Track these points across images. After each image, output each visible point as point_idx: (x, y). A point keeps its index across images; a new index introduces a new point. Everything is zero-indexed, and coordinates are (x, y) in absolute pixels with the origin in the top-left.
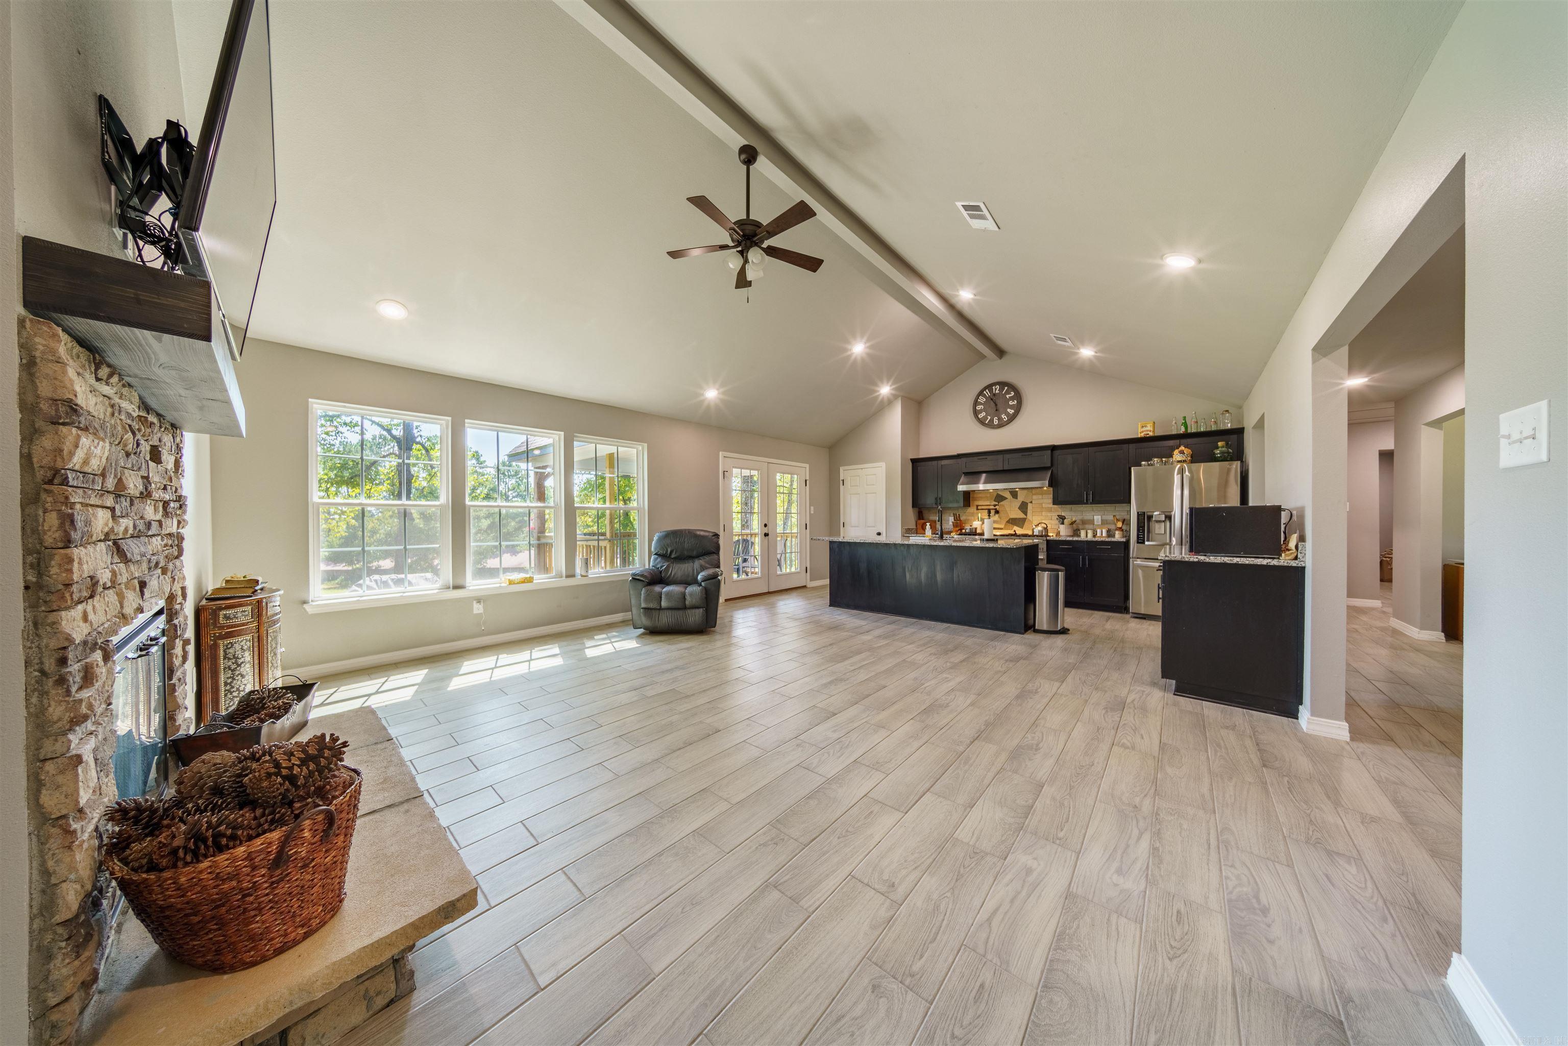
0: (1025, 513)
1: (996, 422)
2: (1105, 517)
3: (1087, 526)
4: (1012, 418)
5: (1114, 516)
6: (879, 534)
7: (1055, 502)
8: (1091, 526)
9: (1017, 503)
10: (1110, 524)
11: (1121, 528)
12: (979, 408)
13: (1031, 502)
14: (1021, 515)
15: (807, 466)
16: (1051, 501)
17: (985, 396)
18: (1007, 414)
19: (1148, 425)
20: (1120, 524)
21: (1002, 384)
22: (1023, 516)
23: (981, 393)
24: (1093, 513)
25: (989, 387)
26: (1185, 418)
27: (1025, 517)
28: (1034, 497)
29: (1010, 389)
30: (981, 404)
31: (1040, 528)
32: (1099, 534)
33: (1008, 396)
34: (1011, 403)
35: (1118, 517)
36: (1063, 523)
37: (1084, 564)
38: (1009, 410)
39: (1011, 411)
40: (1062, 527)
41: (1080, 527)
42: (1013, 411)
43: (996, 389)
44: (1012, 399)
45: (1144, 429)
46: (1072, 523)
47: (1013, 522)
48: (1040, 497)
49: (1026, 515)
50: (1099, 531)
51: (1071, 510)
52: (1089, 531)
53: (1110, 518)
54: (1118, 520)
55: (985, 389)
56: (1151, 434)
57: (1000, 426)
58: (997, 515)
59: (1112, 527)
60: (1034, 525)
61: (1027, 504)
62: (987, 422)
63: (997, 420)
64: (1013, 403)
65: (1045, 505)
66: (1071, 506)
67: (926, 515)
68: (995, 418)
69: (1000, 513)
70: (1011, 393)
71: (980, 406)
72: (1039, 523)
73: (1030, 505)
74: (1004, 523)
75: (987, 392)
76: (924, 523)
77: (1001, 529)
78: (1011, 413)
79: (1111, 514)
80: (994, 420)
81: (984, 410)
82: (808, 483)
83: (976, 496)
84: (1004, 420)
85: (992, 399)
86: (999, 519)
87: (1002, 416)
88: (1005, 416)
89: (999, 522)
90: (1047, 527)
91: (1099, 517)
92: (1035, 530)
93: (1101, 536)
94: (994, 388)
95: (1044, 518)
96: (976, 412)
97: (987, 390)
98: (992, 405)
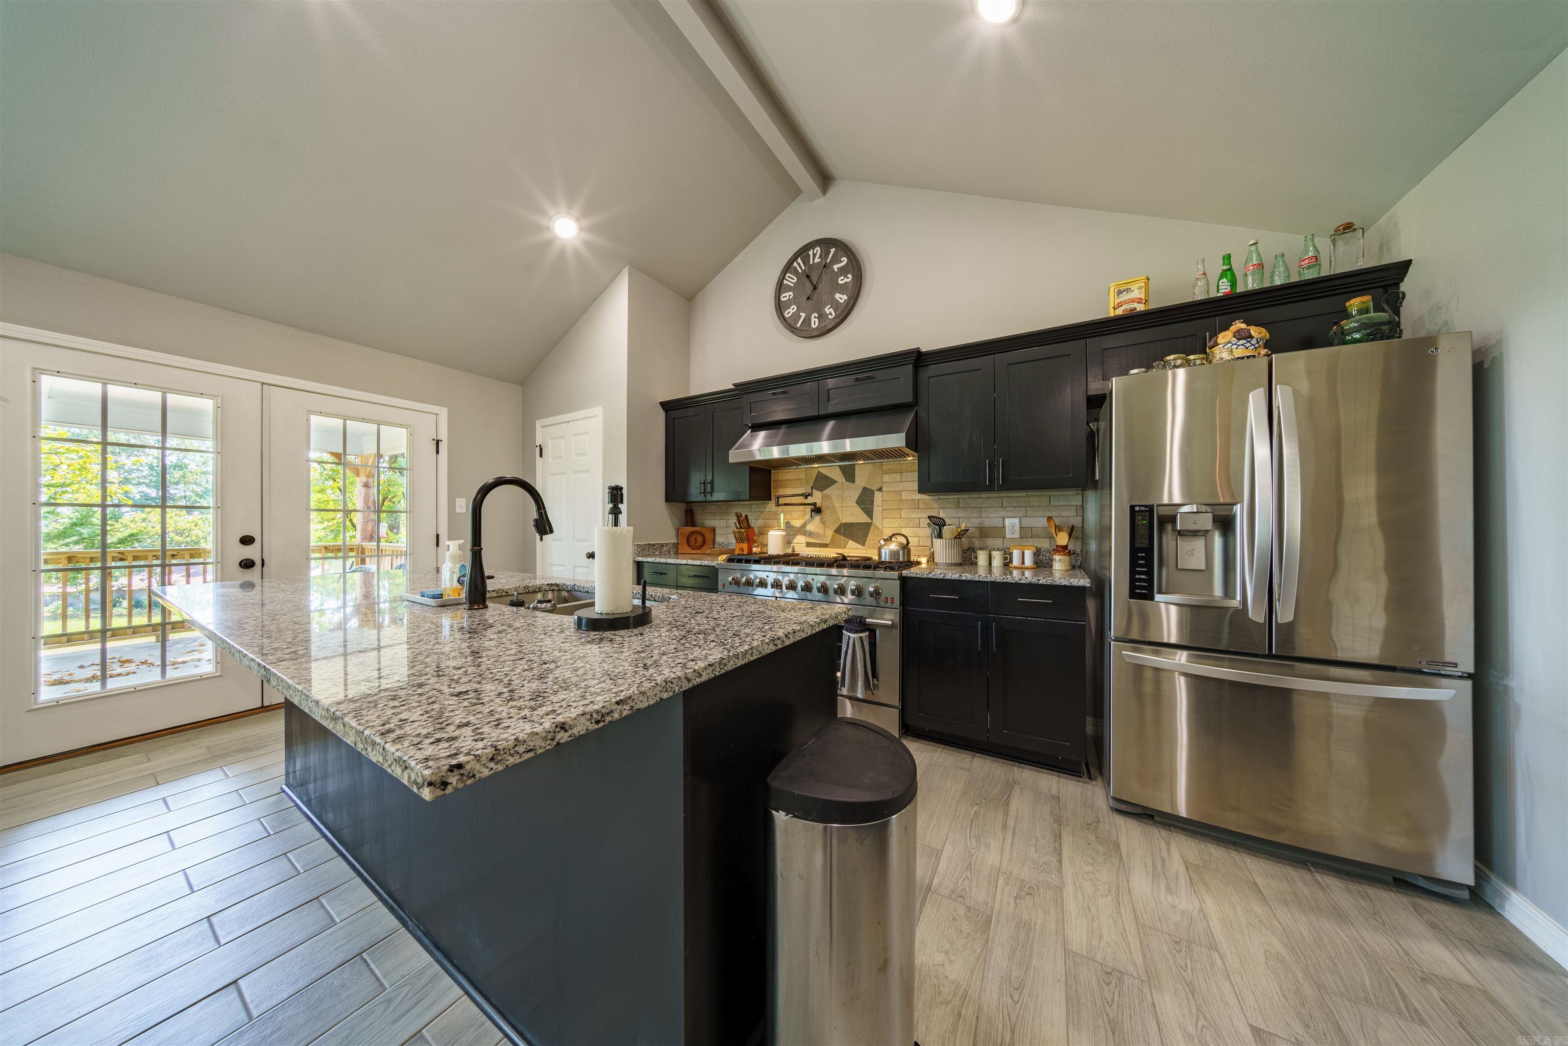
0: (869, 512)
1: (815, 323)
2: (1028, 522)
3: (990, 542)
4: (845, 313)
5: (1049, 519)
6: (591, 556)
7: (921, 490)
8: (998, 542)
9: (854, 492)
10: (1038, 536)
11: (1065, 548)
12: (786, 296)
13: (880, 489)
14: (860, 517)
15: (443, 412)
16: (915, 486)
17: (795, 272)
18: (835, 305)
19: (1134, 287)
20: (1062, 539)
21: (826, 243)
22: (863, 518)
23: (788, 268)
24: (1003, 513)
25: (803, 252)
26: (1227, 258)
27: (870, 521)
28: (887, 478)
29: (840, 253)
30: (789, 289)
31: (893, 546)
32: (1016, 562)
33: (836, 268)
34: (842, 281)
35: (1057, 521)
36: (940, 536)
37: (986, 643)
38: (837, 296)
39: (841, 298)
40: (938, 543)
41: (977, 543)
42: (845, 297)
43: (814, 255)
44: (843, 271)
45: (1125, 297)
46: (959, 536)
47: (849, 531)
48: (897, 477)
49: (871, 517)
50: (1016, 554)
51: (958, 506)
52: (994, 553)
53: (1042, 522)
54: (1058, 529)
55: (794, 258)
56: (1140, 307)
57: (823, 332)
58: (817, 518)
59: (1044, 544)
60: (885, 540)
61: (872, 492)
62: (798, 325)
63: (817, 320)
64: (846, 280)
65: (905, 496)
66: (958, 496)
67: (699, 516)
68: (813, 316)
69: (822, 514)
70: (842, 259)
71: (787, 294)
72: (894, 535)
73: (877, 495)
74: (830, 533)
75: (799, 264)
76: (691, 533)
77: (825, 546)
78: (842, 301)
79: (1041, 514)
80: (813, 319)
81: (794, 301)
82: (443, 447)
83: (780, 478)
84: (830, 317)
85: (808, 276)
86: (822, 525)
87: (826, 309)
88: (831, 310)
89: (821, 532)
90: (908, 543)
91: (1016, 521)
92: (883, 551)
93: (1022, 569)
94: (811, 252)
95: (903, 524)
96: (780, 307)
97: (799, 260)
98: (809, 288)
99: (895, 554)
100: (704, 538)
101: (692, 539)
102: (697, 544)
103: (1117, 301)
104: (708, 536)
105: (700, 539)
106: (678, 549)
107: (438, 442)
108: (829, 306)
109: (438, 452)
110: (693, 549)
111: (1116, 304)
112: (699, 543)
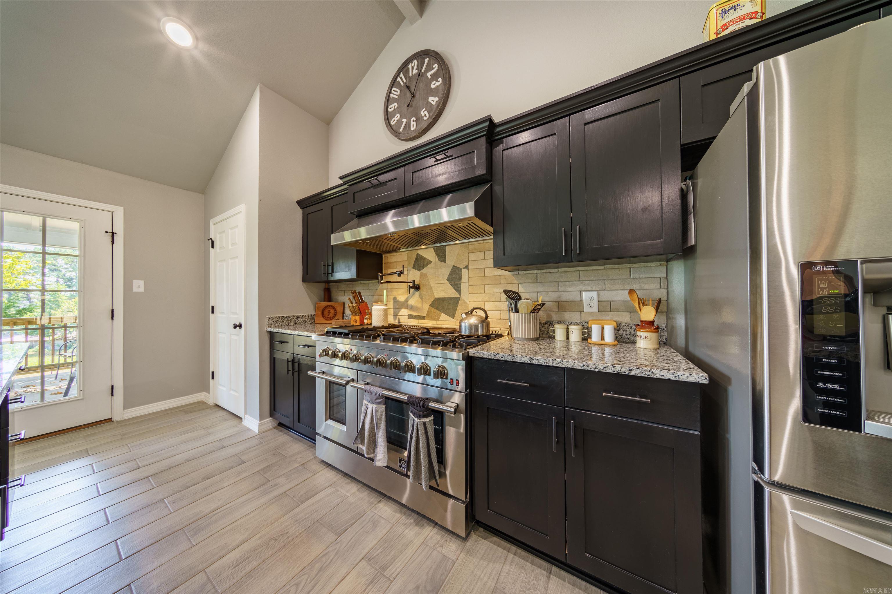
0: (458, 289)
1: (413, 126)
2: (606, 296)
3: (568, 316)
4: (437, 113)
5: (631, 292)
6: (237, 326)
7: (498, 265)
8: (575, 316)
9: (445, 271)
10: (617, 310)
11: (652, 323)
12: (393, 106)
13: (467, 267)
14: (450, 292)
15: (119, 212)
17: (399, 86)
18: (429, 108)
20: (648, 314)
21: (421, 55)
23: (394, 83)
24: (580, 287)
25: (404, 68)
27: (458, 296)
28: (472, 257)
29: (432, 61)
30: (395, 100)
31: (473, 320)
32: (595, 337)
33: (430, 75)
34: (434, 85)
35: (640, 294)
36: (517, 311)
38: (431, 99)
39: (433, 100)
40: (515, 317)
41: (555, 317)
42: (436, 99)
43: (413, 68)
44: (435, 77)
45: (732, 15)
46: (536, 309)
47: (441, 305)
48: (479, 255)
49: (459, 292)
50: (595, 329)
51: (536, 281)
52: (572, 328)
53: (624, 295)
54: (643, 302)
55: (398, 75)
56: (754, 22)
57: (420, 133)
58: (416, 294)
59: (625, 318)
60: (466, 313)
61: (460, 270)
62: (401, 130)
63: (415, 123)
64: (438, 84)
66: (536, 271)
67: (334, 294)
68: (412, 120)
69: (421, 290)
70: (434, 66)
71: (393, 105)
72: (474, 309)
73: (465, 272)
74: (426, 307)
75: (401, 78)
76: (325, 307)
77: (423, 318)
78: (434, 103)
79: (619, 287)
80: (412, 123)
81: (398, 110)
82: (119, 239)
83: (389, 261)
84: (425, 118)
85: (408, 87)
86: (420, 300)
87: (422, 112)
88: (426, 112)
89: (420, 305)
90: (487, 317)
91: (594, 294)
92: (463, 324)
93: (602, 345)
94: (410, 66)
95: (487, 299)
96: (387, 117)
97: (402, 75)
98: (409, 95)
99: (471, 326)
100: (335, 311)
101: (326, 312)
102: (329, 316)
103: (720, 24)
104: (339, 309)
105: (332, 311)
106: (314, 319)
107: (113, 234)
108: (424, 109)
109: (113, 242)
110: (327, 320)
111: (719, 27)
112: (331, 315)
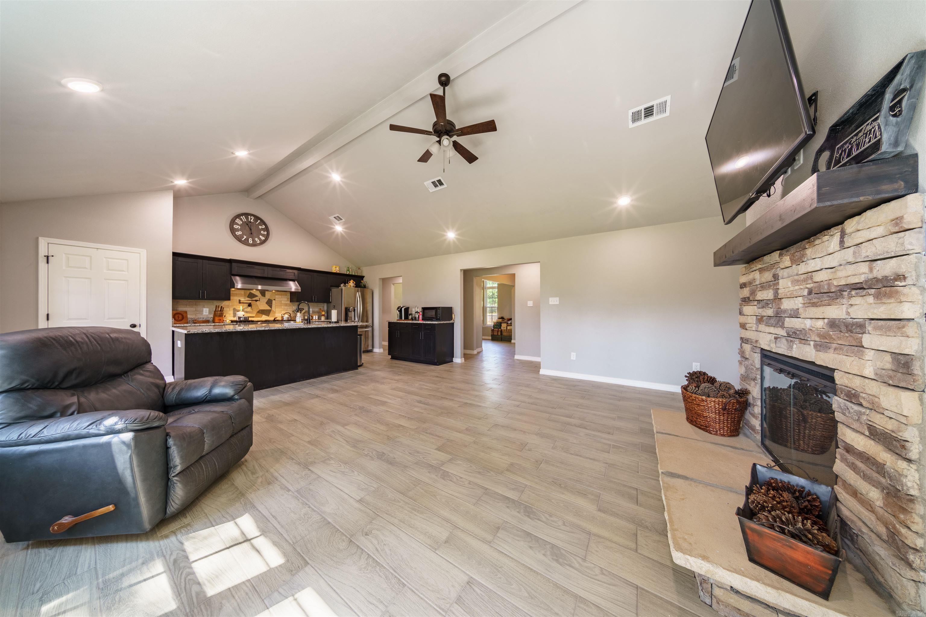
0: (271, 306)
1: (250, 241)
4: (263, 242)
5: (320, 309)
12: (236, 227)
13: (275, 300)
14: (267, 308)
17: (241, 220)
18: (260, 239)
19: (337, 268)
20: (323, 313)
21: (257, 217)
22: (269, 308)
23: (238, 217)
25: (245, 215)
26: (348, 268)
27: (270, 309)
28: (277, 296)
29: (262, 223)
30: (238, 224)
33: (260, 227)
34: (262, 232)
38: (261, 237)
42: (263, 238)
44: (263, 229)
47: (262, 312)
48: (280, 296)
50: (314, 317)
54: (322, 311)
55: (241, 215)
56: (338, 272)
57: (253, 245)
58: (250, 308)
61: (272, 300)
62: (243, 239)
64: (264, 233)
65: (283, 302)
68: (250, 239)
69: (252, 306)
70: (262, 225)
72: (286, 313)
73: (274, 301)
74: (255, 313)
81: (241, 230)
84: (257, 241)
85: (247, 224)
89: (252, 312)
90: (290, 315)
91: (312, 309)
93: (316, 319)
94: (249, 217)
96: (233, 229)
97: (244, 217)
98: (248, 229)
99: (287, 318)
101: (176, 316)
103: (334, 269)
104: (184, 315)
105: (181, 316)
108: (256, 238)
110: (178, 321)
112: (180, 318)
